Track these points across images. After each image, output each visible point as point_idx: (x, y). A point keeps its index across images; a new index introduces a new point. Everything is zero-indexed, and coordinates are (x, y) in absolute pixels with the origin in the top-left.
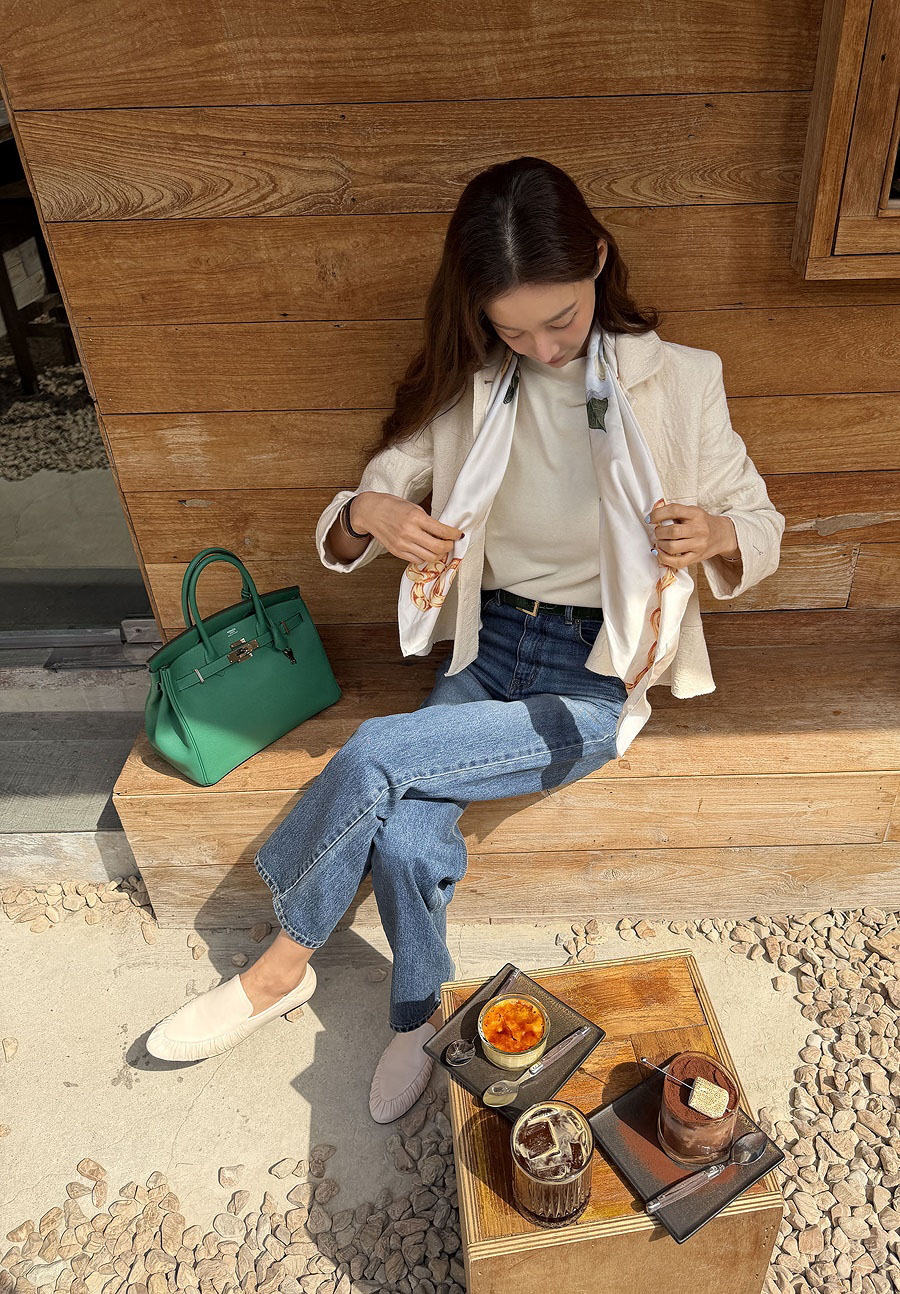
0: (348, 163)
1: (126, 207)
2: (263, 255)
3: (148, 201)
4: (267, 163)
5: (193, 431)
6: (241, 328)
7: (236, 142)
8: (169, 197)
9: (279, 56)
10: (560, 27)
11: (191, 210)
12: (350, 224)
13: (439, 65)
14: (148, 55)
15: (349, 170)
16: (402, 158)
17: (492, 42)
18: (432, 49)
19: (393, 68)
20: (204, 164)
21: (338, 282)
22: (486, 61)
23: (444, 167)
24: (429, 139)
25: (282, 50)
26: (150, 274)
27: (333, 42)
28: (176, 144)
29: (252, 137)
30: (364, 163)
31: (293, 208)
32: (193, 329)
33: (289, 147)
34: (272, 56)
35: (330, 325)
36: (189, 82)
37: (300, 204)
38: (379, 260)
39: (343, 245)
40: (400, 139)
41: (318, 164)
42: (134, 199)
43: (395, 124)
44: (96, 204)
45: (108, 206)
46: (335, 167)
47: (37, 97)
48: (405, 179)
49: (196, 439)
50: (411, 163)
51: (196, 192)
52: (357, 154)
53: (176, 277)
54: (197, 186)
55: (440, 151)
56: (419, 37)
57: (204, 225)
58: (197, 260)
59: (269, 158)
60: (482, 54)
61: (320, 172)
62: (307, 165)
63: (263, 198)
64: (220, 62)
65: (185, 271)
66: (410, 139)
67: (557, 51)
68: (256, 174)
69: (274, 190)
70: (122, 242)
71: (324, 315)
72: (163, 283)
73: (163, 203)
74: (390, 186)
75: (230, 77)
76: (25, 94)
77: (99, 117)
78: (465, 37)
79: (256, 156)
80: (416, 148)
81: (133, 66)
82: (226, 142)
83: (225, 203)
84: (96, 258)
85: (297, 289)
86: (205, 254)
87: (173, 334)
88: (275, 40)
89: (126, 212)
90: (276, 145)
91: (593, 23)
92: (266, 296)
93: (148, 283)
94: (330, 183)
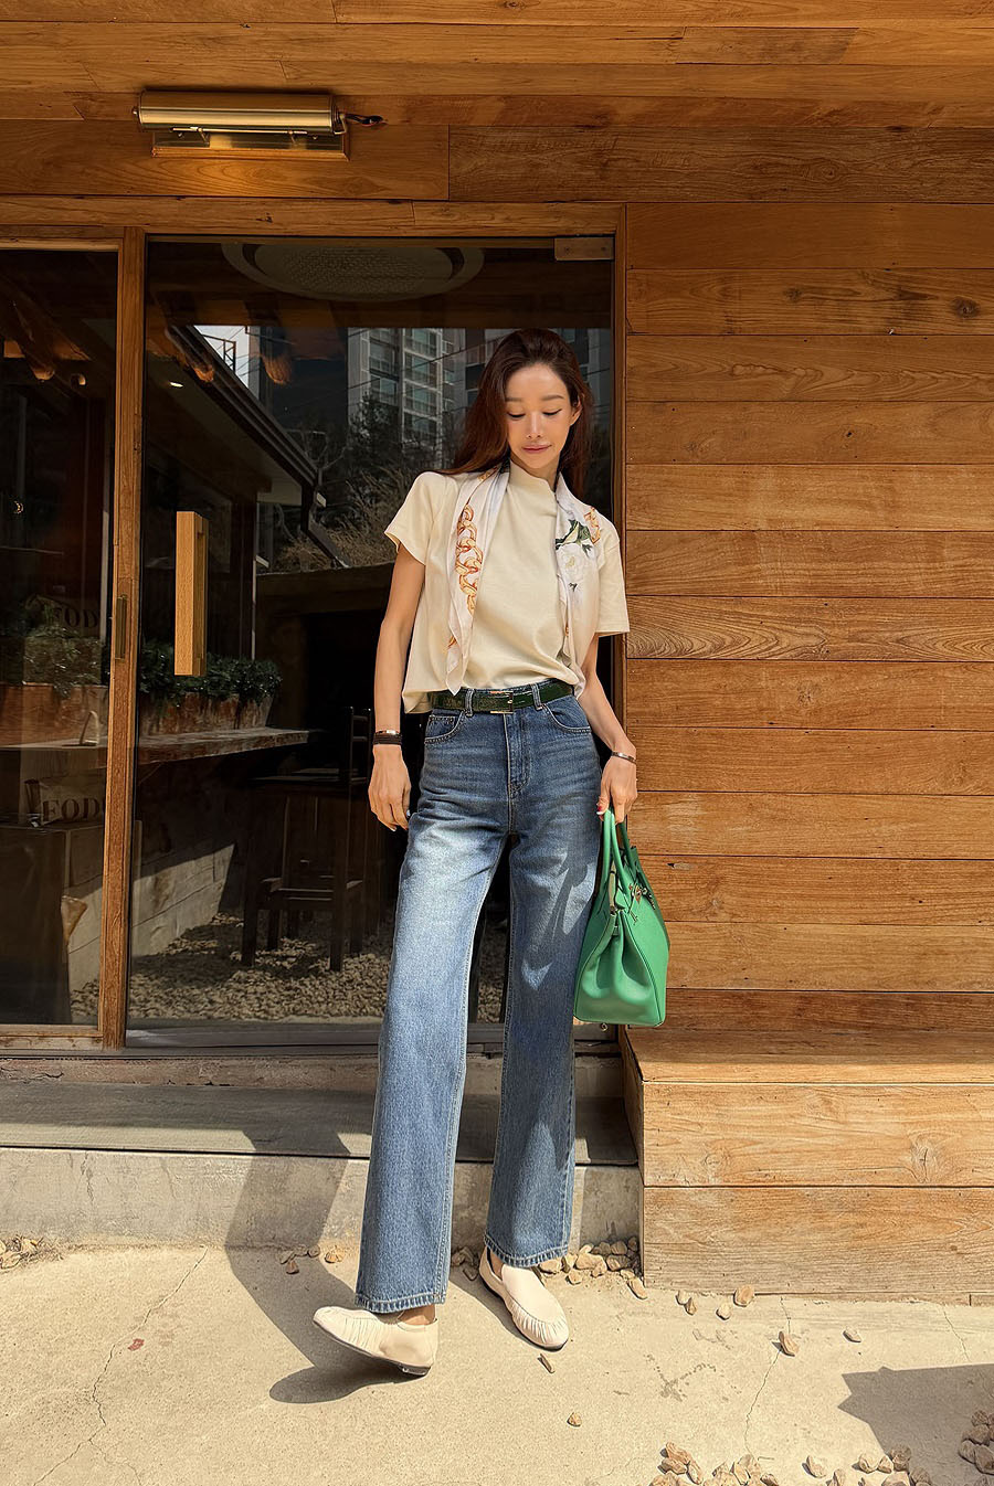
0: (826, 630)
1: (681, 651)
2: (763, 684)
3: (695, 647)
4: (775, 628)
5: (690, 806)
6: (740, 731)
7: (758, 616)
8: (709, 645)
9: (791, 572)
10: (961, 562)
11: (721, 654)
12: (823, 666)
13: (887, 580)
14: (713, 569)
15: (826, 634)
16: (861, 629)
17: (919, 568)
18: (883, 571)
19: (859, 580)
20: (734, 628)
21: (812, 704)
22: (916, 578)
23: (887, 635)
24: (880, 618)
25: (793, 569)
26: (686, 693)
27: (824, 566)
28: (721, 615)
29: (768, 614)
30: (837, 630)
31: (788, 655)
32: (706, 730)
33: (791, 620)
34: (787, 572)
35: (802, 732)
36: (737, 584)
37: (793, 653)
38: (841, 690)
39: (816, 680)
40: (860, 618)
41: (807, 630)
42: (687, 645)
43: (860, 609)
44: (662, 649)
45: (670, 650)
46: (817, 632)
47: (643, 589)
48: (862, 641)
49: (692, 813)
50: (867, 631)
51: (727, 644)
52: (833, 625)
53: (702, 696)
54: (728, 640)
55: (886, 625)
56: (876, 565)
57: (726, 663)
58: (719, 686)
59: (776, 626)
60: (914, 574)
61: (808, 635)
62: (801, 630)
63: (770, 648)
64: (755, 574)
65: (710, 693)
66: (867, 618)
67: (959, 574)
68: (766, 635)
69: (777, 644)
70: (671, 672)
71: (798, 725)
72: (692, 699)
73: (705, 649)
74: (852, 644)
75: (761, 582)
76: (636, 587)
77: (677, 599)
78: (903, 565)
79: (769, 624)
80: (870, 623)
81: (704, 574)
82: (751, 616)
83: (744, 651)
84: (653, 682)
85: (782, 707)
86: (724, 681)
87: (692, 734)
88: (790, 563)
89: (680, 654)
90: (783, 618)
91: (981, 561)
92: (761, 710)
93: (681, 699)
94: (813, 641)
